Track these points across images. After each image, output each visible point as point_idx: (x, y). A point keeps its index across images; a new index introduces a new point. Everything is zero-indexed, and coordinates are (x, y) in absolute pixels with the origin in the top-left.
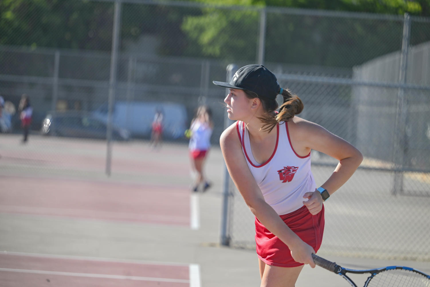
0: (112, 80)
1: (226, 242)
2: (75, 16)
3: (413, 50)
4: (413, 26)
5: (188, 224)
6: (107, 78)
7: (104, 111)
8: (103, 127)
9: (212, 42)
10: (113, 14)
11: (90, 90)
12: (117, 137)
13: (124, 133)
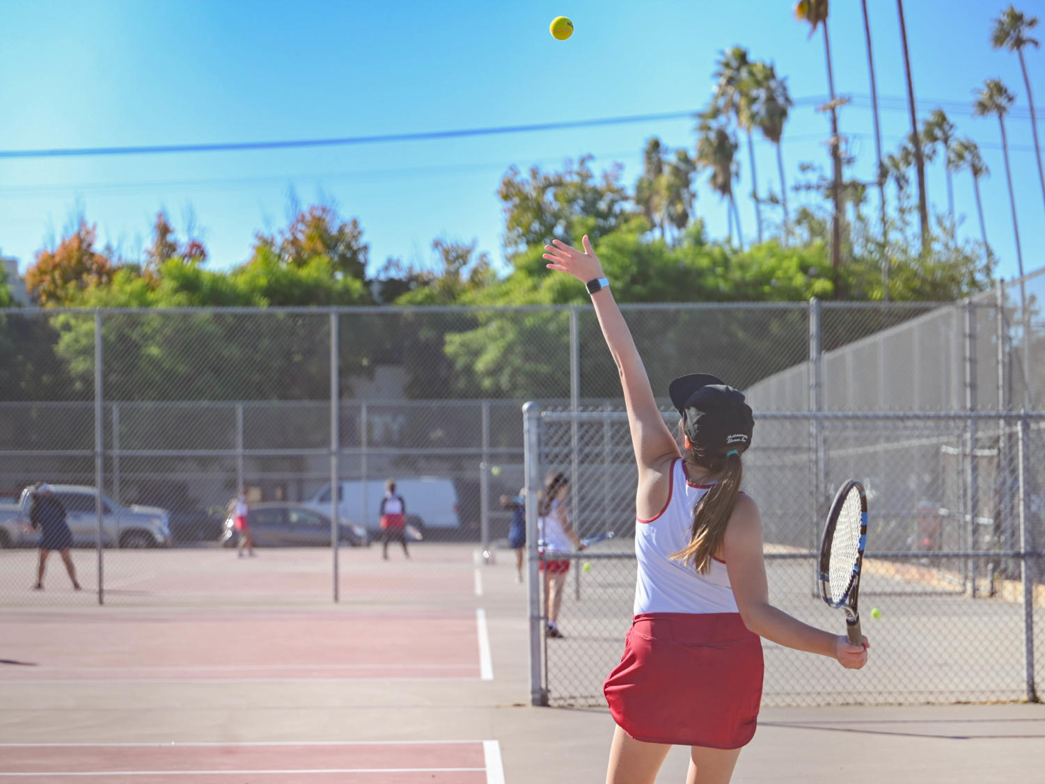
0: (334, 445)
1: (542, 699)
2: (265, 343)
3: (827, 356)
4: (824, 316)
5: (477, 673)
6: (326, 443)
7: (325, 499)
8: (325, 524)
9: (495, 371)
10: (328, 334)
11: (298, 464)
12: (349, 539)
13: (360, 531)
